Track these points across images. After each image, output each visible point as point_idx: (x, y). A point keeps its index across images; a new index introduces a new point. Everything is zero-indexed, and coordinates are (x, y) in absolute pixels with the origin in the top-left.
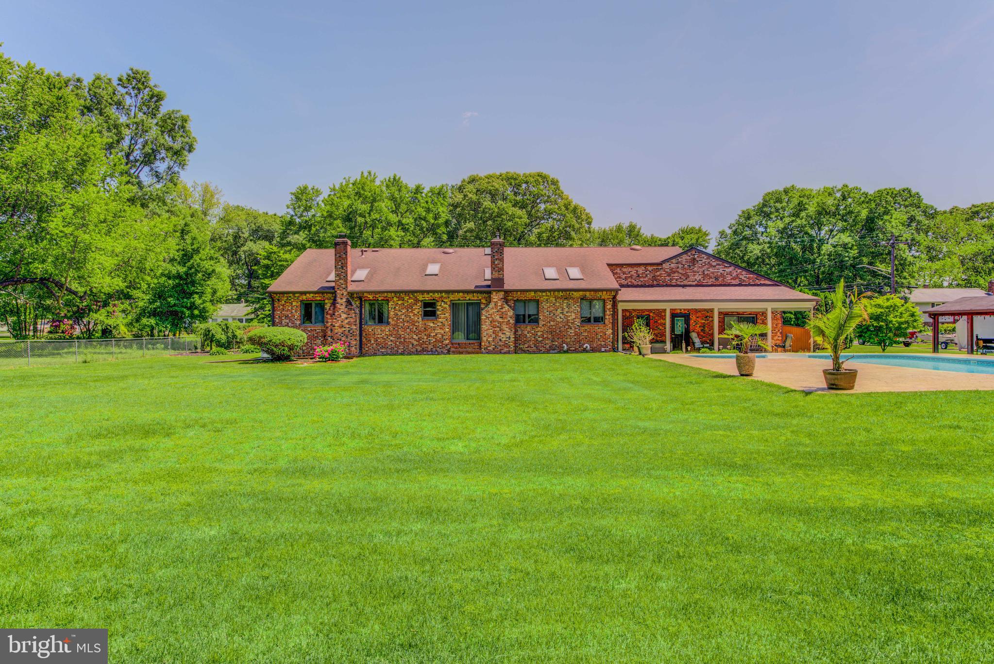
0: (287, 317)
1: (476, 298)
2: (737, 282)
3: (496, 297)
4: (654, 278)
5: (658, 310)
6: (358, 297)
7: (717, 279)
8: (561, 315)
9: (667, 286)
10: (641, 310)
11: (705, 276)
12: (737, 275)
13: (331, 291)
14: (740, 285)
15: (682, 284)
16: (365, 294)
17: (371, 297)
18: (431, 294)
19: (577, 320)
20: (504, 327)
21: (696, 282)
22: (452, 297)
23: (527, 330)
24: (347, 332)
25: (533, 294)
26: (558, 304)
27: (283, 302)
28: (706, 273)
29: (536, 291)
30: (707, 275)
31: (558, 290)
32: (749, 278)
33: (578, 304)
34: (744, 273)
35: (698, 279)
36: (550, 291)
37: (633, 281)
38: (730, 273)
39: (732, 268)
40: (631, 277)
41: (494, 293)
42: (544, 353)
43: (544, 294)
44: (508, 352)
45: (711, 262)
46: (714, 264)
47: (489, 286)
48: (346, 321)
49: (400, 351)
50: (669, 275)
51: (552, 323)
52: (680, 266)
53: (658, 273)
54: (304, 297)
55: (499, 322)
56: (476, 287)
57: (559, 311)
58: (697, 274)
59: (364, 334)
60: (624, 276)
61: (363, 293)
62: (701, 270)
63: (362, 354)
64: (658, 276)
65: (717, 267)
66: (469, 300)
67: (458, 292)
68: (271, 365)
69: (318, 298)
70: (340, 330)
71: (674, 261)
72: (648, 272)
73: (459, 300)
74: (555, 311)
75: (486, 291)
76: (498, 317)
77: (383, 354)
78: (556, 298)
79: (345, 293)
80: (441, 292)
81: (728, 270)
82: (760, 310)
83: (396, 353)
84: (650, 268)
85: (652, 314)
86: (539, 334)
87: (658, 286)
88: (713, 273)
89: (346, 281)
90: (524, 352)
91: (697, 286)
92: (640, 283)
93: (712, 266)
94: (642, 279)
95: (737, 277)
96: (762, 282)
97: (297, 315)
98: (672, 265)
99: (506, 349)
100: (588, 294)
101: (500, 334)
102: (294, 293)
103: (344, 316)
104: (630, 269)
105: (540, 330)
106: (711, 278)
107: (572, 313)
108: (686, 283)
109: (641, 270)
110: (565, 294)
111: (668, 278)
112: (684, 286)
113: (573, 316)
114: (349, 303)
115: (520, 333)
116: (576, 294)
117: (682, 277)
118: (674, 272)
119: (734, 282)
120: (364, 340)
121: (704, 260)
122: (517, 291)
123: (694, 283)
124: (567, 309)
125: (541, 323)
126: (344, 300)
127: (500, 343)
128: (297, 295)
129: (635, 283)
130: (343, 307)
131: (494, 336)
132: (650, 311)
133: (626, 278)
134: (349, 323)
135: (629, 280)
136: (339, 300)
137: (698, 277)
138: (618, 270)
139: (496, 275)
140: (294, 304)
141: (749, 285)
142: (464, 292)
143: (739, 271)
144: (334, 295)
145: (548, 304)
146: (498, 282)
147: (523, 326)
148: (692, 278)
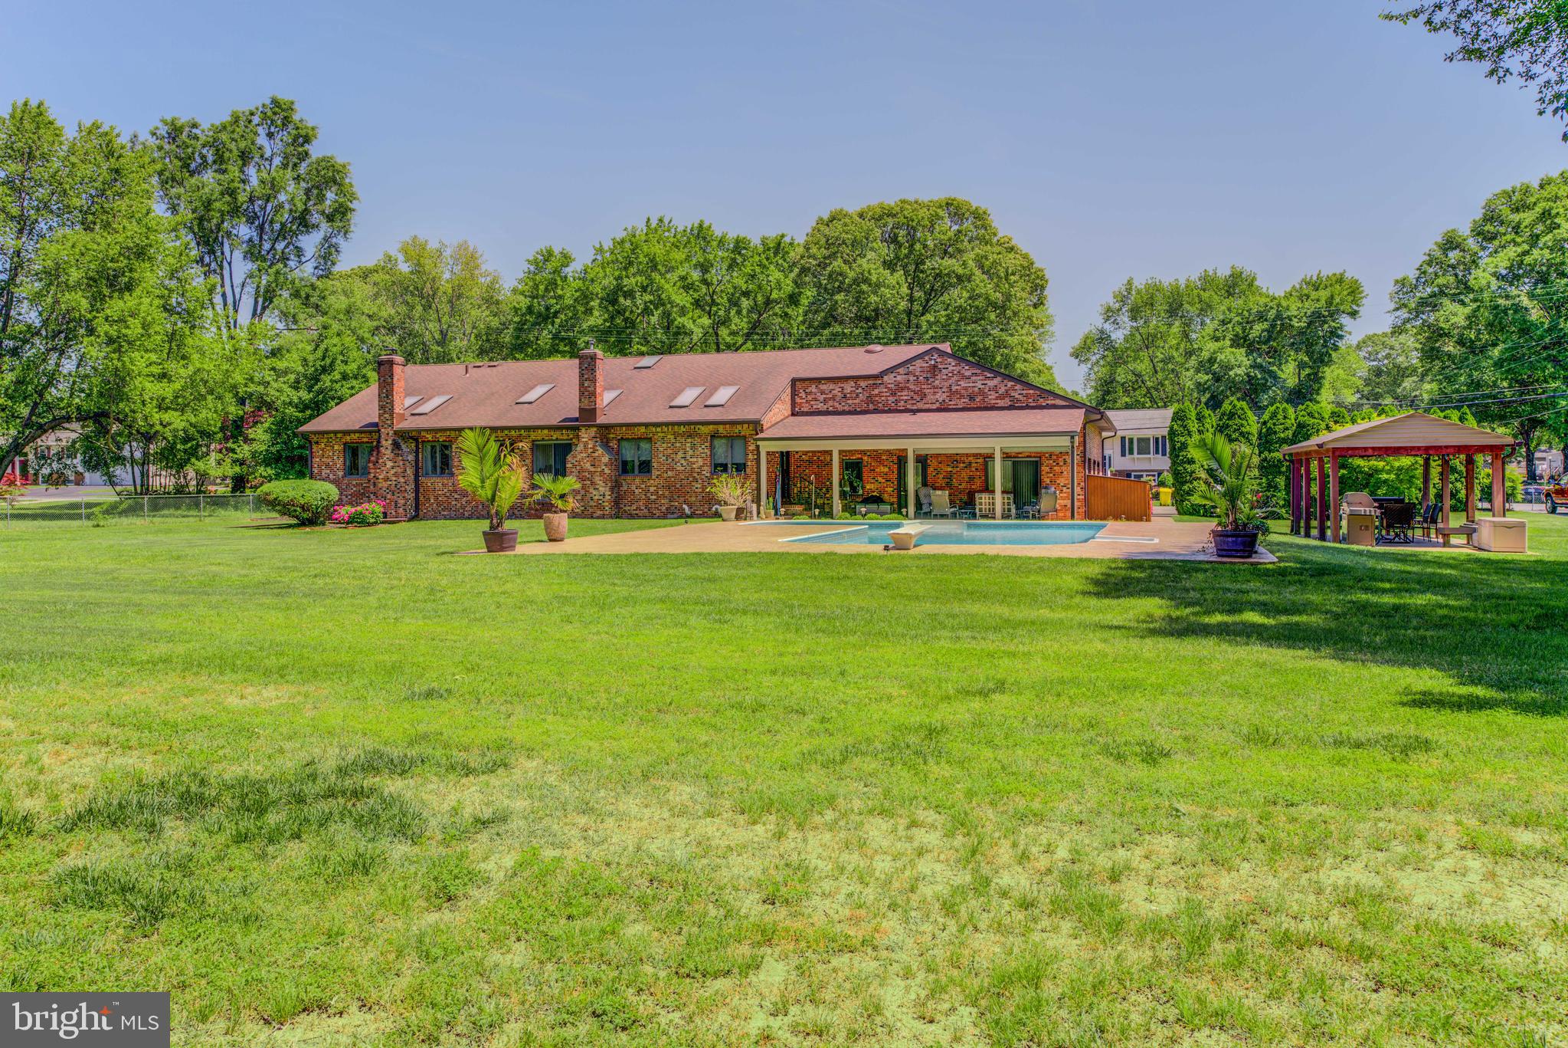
0: (327, 466)
1: (565, 437)
2: (1006, 402)
3: (586, 435)
4: (870, 399)
5: (876, 451)
6: (413, 437)
7: (972, 398)
8: (683, 461)
9: (890, 411)
10: (850, 451)
11: (952, 393)
12: (1007, 391)
13: (373, 429)
14: (1011, 408)
15: (915, 407)
16: (423, 434)
17: (430, 437)
18: (506, 432)
19: (705, 468)
20: (597, 479)
21: (938, 405)
22: (533, 435)
23: (635, 484)
24: (393, 487)
25: (643, 429)
26: (678, 445)
27: (323, 445)
28: (954, 388)
29: (646, 425)
30: (957, 391)
31: (679, 424)
32: (1026, 396)
33: (708, 444)
34: (1018, 387)
35: (941, 400)
36: (667, 424)
37: (837, 405)
38: (995, 389)
39: (999, 379)
40: (833, 398)
41: (583, 430)
42: (659, 518)
43: (659, 429)
44: (603, 517)
45: (963, 371)
46: (968, 373)
47: (576, 420)
48: (393, 472)
49: (466, 514)
50: (893, 394)
51: (670, 473)
52: (912, 378)
53: (876, 391)
54: (348, 438)
55: (590, 472)
56: (564, 420)
57: (680, 454)
58: (940, 391)
59: (421, 490)
60: (822, 398)
61: (419, 431)
62: (947, 384)
63: (415, 517)
64: (876, 395)
65: (974, 378)
66: (557, 439)
67: (542, 428)
68: (296, 530)
69: (365, 440)
70: (385, 484)
71: (901, 370)
72: (860, 390)
73: (543, 440)
74: (673, 456)
75: (572, 426)
76: (588, 466)
77: (445, 518)
78: (676, 435)
79: (391, 433)
80: (519, 428)
81: (991, 383)
82: (1044, 450)
83: (462, 517)
84: (863, 384)
85: (865, 458)
86: (652, 489)
87: (876, 411)
88: (966, 389)
89: (392, 415)
90: (631, 517)
91: (939, 410)
92: (846, 408)
93: (964, 377)
94: (850, 402)
95: (1007, 394)
96: (1049, 402)
97: (340, 463)
98: (899, 378)
99: (599, 513)
100: (721, 428)
101: (591, 490)
102: (335, 432)
103: (389, 464)
104: (832, 386)
105: (653, 483)
106: (962, 396)
107: (698, 457)
108: (920, 406)
109: (849, 387)
110: (689, 429)
111: (891, 399)
112: (914, 412)
113: (700, 462)
114: (396, 445)
115: (625, 488)
116: (704, 430)
117: (915, 397)
118: (902, 389)
119: (1001, 403)
120: (421, 498)
121: (951, 368)
122: (621, 425)
123: (934, 407)
124: (691, 452)
125: (655, 473)
126: (390, 442)
127: (592, 503)
128: (339, 435)
129: (840, 408)
130: (388, 452)
131: (583, 492)
132: (863, 452)
133: (825, 401)
134: (395, 474)
135: (831, 403)
136: (384, 442)
137: (941, 396)
138: (813, 389)
139: (586, 404)
140: (336, 447)
141: (1028, 407)
142: (550, 428)
143: (1010, 384)
144: (375, 436)
145: (664, 445)
146: (588, 414)
147: (629, 478)
148: (930, 398)
